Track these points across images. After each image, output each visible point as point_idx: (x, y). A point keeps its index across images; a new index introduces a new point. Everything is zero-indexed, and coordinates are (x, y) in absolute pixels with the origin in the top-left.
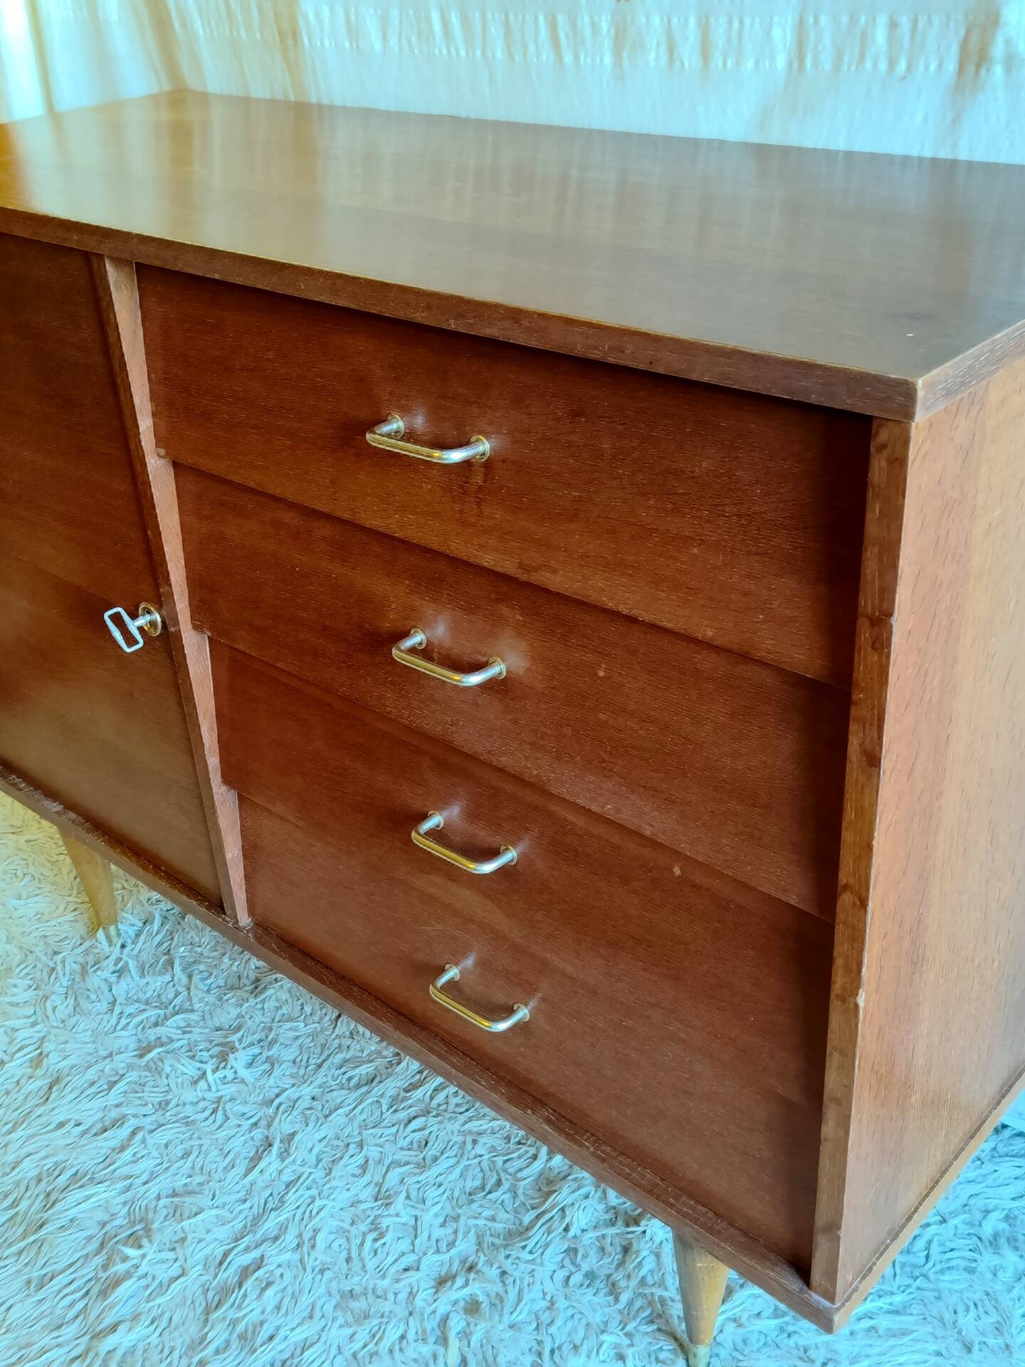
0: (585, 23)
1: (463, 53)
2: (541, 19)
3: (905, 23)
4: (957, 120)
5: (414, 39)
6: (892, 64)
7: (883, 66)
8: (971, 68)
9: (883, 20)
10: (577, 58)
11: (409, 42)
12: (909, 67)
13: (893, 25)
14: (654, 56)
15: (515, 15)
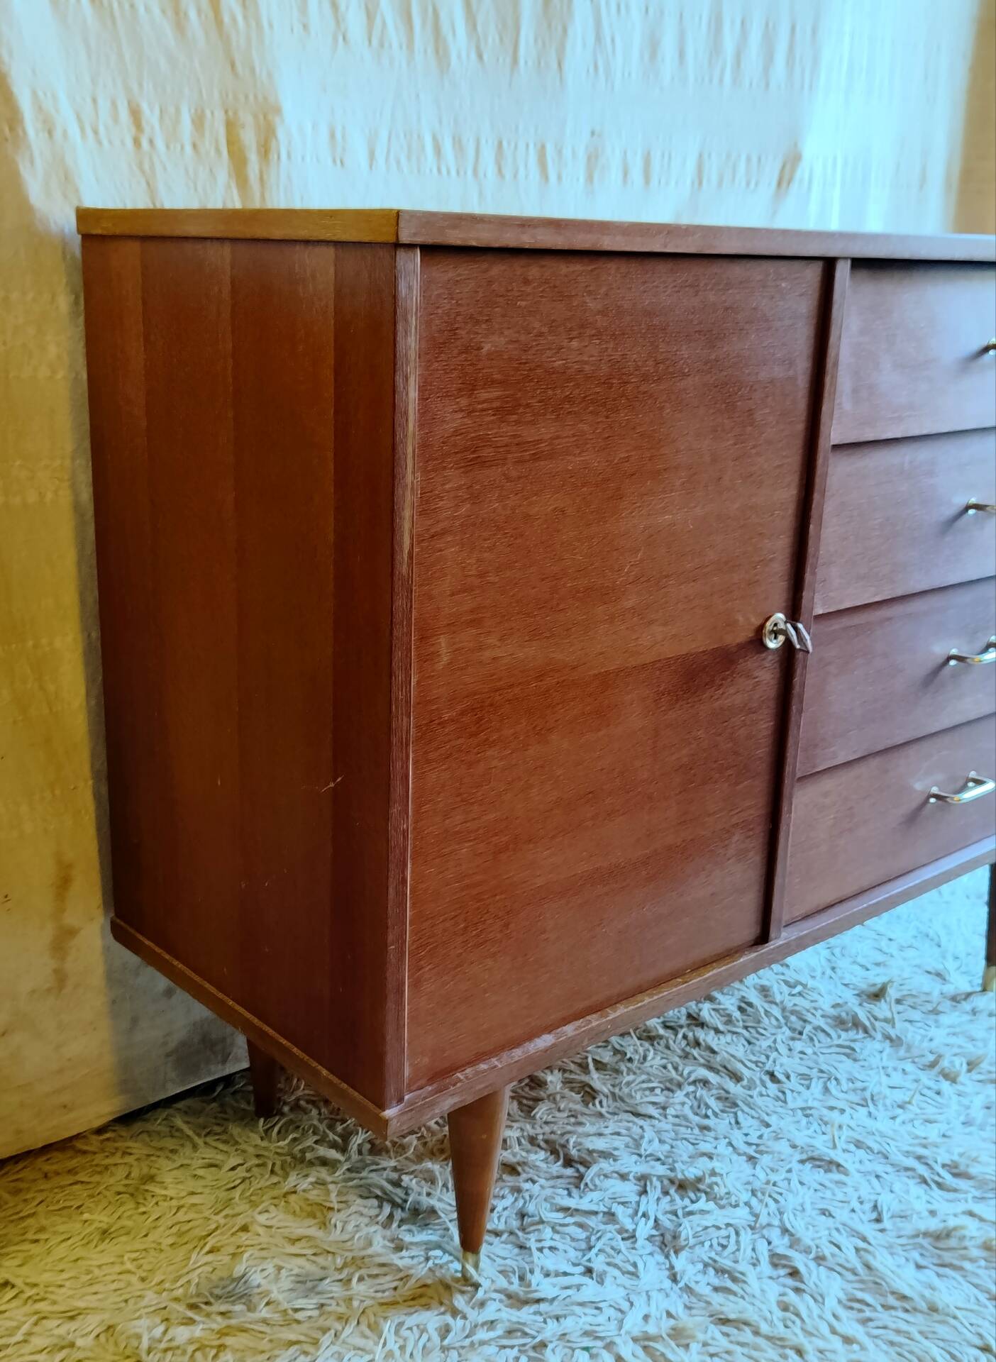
0: (567, 153)
1: (453, 173)
2: (531, 146)
3: (755, 159)
4: (775, 213)
5: (403, 160)
6: (748, 184)
7: (744, 184)
8: (784, 184)
9: (743, 158)
10: (559, 178)
11: (398, 162)
12: (756, 185)
13: (749, 159)
14: (615, 175)
15: (509, 144)
